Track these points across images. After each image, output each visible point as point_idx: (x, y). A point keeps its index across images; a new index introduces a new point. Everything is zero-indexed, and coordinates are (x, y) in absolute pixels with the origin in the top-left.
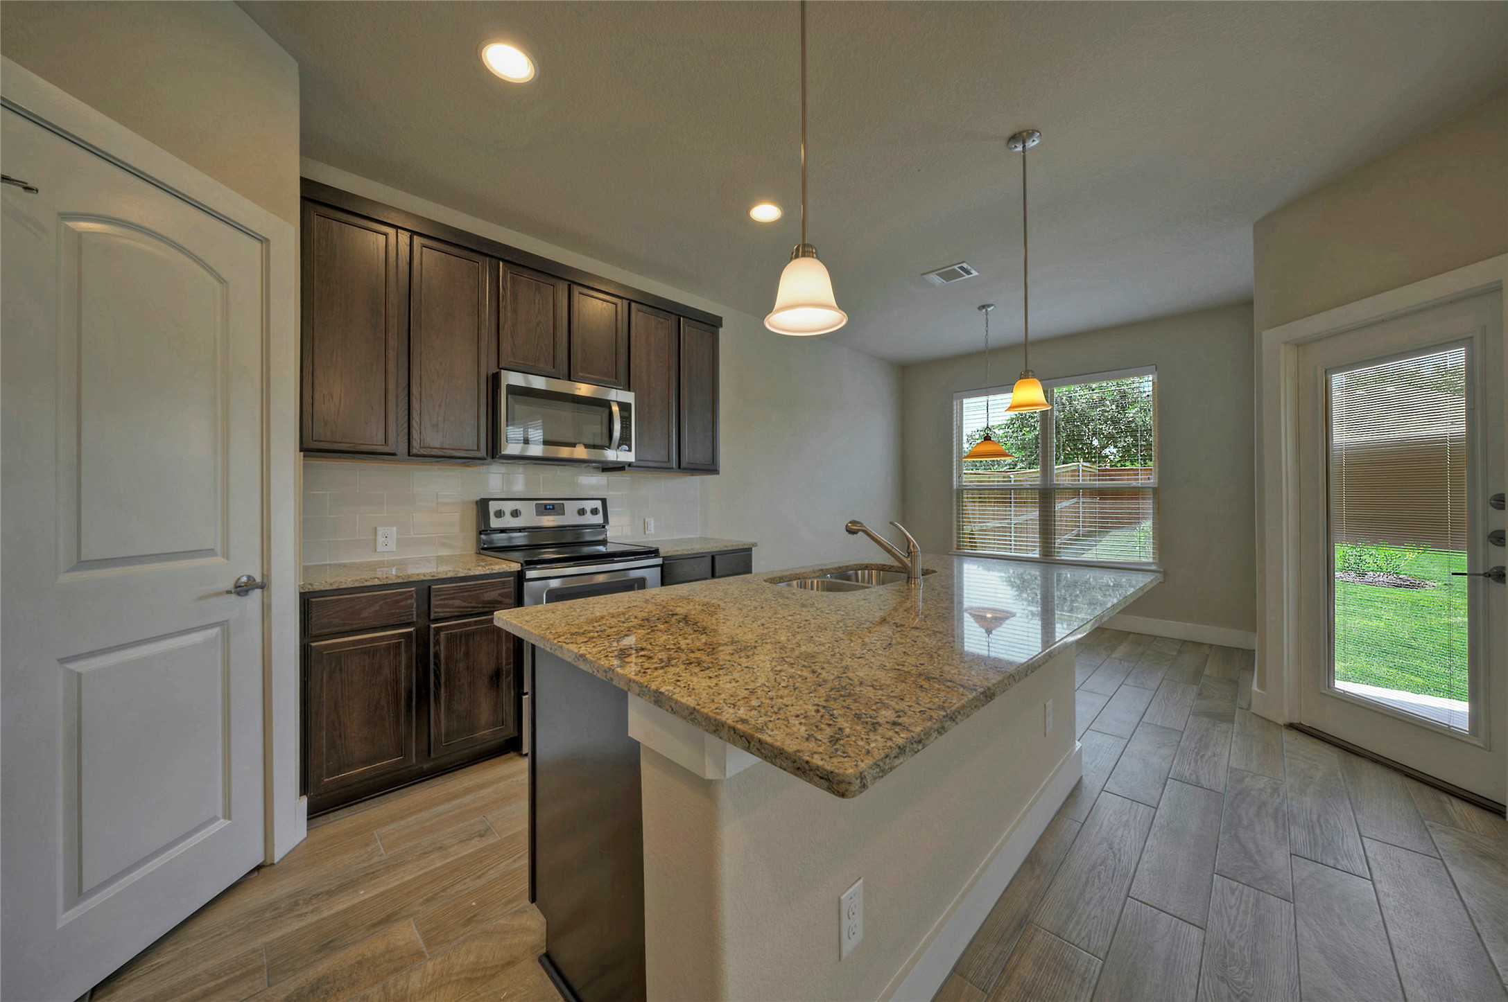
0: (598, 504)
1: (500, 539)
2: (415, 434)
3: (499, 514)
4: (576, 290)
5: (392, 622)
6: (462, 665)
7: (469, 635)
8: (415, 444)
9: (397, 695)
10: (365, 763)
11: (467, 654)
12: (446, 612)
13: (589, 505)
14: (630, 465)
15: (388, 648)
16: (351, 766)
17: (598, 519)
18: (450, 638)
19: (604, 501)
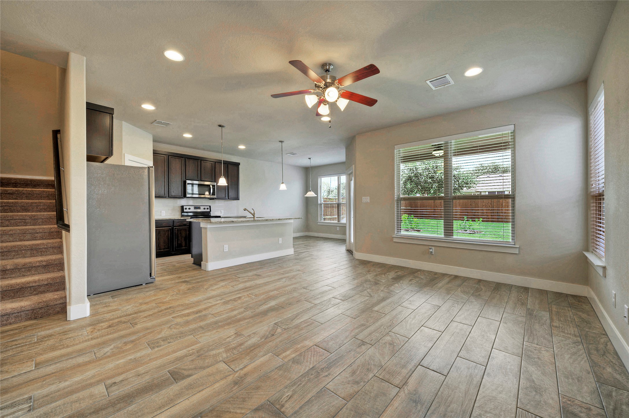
0: (209, 207)
1: (185, 214)
2: (170, 193)
3: (186, 209)
4: (202, 161)
5: (167, 226)
6: (179, 235)
7: (181, 230)
8: (170, 195)
9: (168, 239)
10: (163, 249)
11: (180, 233)
12: (176, 225)
13: (206, 207)
14: (215, 198)
15: (167, 230)
16: (161, 250)
17: (209, 210)
18: (177, 230)
19: (210, 206)
